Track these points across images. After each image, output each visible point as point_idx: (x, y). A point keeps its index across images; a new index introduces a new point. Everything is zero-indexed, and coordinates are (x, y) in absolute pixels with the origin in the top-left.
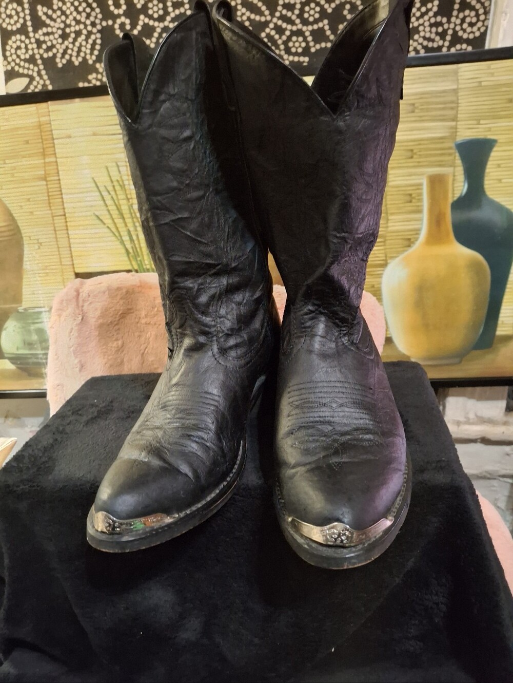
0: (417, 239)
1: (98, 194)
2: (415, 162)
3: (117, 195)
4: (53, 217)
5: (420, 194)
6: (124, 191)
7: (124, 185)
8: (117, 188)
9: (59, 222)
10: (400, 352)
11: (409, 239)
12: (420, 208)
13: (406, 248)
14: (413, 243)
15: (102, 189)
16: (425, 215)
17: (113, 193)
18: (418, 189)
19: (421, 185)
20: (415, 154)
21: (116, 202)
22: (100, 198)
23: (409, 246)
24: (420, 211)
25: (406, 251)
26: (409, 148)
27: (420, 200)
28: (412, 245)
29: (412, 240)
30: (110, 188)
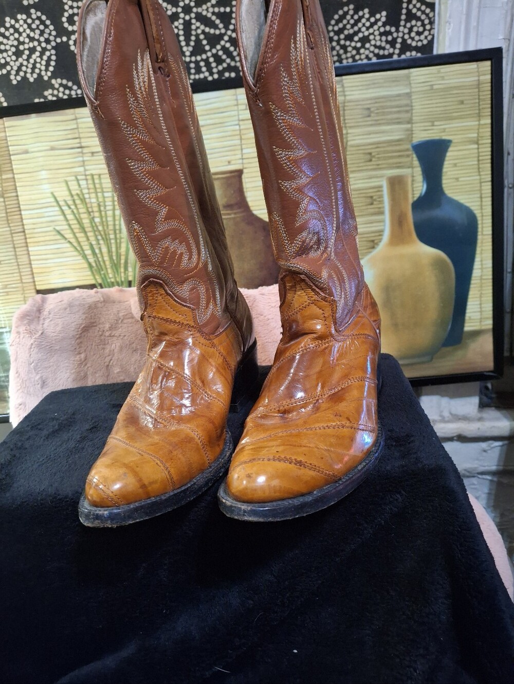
0: (380, 240)
1: (57, 208)
2: (373, 165)
3: (77, 209)
4: (12, 234)
5: (381, 196)
6: (85, 205)
7: (85, 199)
8: (78, 202)
9: (18, 238)
11: (373, 241)
12: (382, 210)
13: (370, 250)
14: (377, 244)
15: (62, 203)
16: (387, 217)
17: (73, 207)
18: (379, 191)
19: (381, 187)
20: (374, 157)
21: (77, 215)
22: (60, 213)
23: (373, 248)
24: (382, 213)
25: (370, 252)
26: (367, 151)
27: (381, 202)
28: (376, 246)
29: (376, 242)
30: (70, 203)
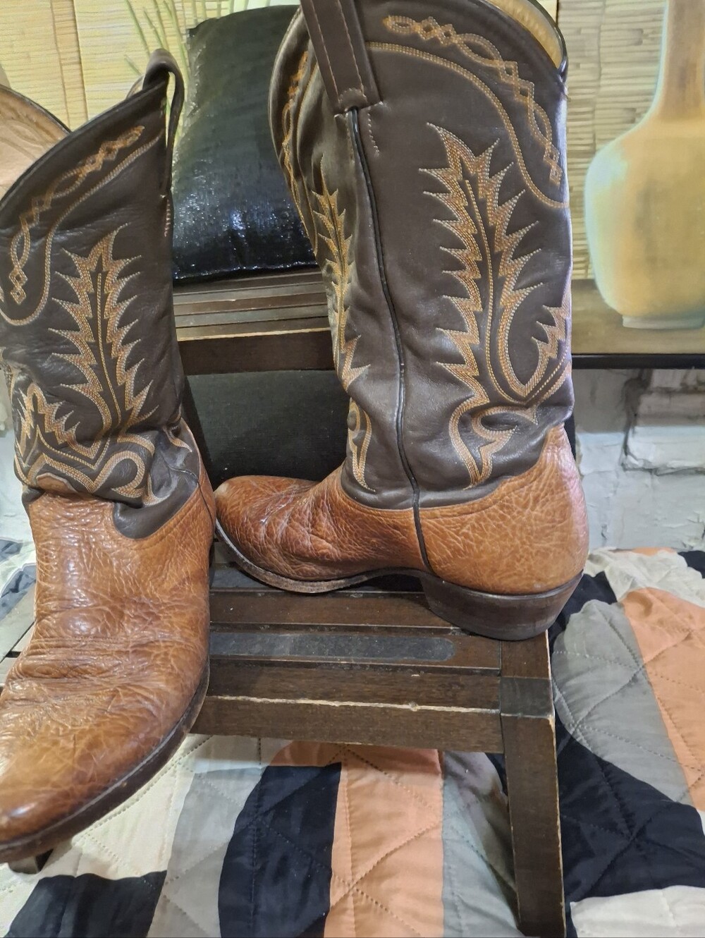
0: (646, 110)
1: (133, 23)
3: (163, 28)
4: (61, 65)
5: (656, 31)
6: (174, 21)
7: (175, 11)
8: (164, 14)
9: (71, 73)
10: (606, 305)
11: (633, 110)
12: (654, 54)
13: (627, 125)
14: (639, 115)
15: (139, 15)
16: (662, 68)
17: (156, 24)
18: (654, 20)
19: (660, 11)
21: (162, 39)
22: (136, 31)
23: (633, 121)
24: (655, 61)
25: (626, 129)
27: (656, 41)
28: (637, 119)
29: (638, 111)
30: (153, 16)
